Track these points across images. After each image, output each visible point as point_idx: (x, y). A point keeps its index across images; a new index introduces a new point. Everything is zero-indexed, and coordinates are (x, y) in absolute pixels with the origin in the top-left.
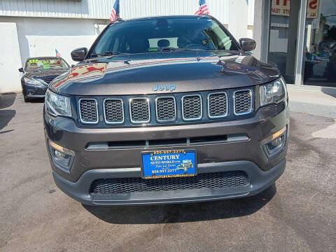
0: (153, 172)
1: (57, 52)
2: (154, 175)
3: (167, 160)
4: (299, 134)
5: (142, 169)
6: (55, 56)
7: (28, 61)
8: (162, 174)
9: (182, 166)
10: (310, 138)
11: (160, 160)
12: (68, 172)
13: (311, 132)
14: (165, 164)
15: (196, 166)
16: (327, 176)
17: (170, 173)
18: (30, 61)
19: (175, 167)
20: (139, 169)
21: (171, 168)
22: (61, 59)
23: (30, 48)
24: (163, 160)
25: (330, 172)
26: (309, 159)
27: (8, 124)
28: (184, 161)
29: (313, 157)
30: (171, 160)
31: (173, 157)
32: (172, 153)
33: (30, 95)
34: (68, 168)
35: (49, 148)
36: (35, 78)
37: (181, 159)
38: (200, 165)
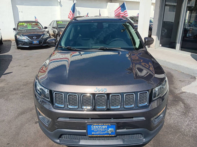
0: (93, 133)
1: (35, 18)
2: (93, 134)
3: (100, 128)
4: (174, 88)
5: (87, 131)
6: (34, 20)
7: (18, 23)
8: (97, 134)
9: (108, 131)
10: (180, 92)
11: (97, 128)
12: (47, 126)
13: (182, 87)
14: (99, 130)
15: (116, 131)
16: (186, 122)
17: (102, 134)
18: (20, 24)
19: (105, 132)
20: (85, 131)
21: (102, 132)
22: (38, 22)
23: (19, 13)
24: (98, 128)
25: (188, 119)
26: (178, 108)
27: (9, 67)
28: (110, 129)
29: (180, 107)
30: (103, 128)
31: (104, 127)
32: (103, 125)
33: (20, 46)
34: (47, 123)
35: (37, 111)
36: (23, 35)
37: (108, 128)
38: (117, 131)
